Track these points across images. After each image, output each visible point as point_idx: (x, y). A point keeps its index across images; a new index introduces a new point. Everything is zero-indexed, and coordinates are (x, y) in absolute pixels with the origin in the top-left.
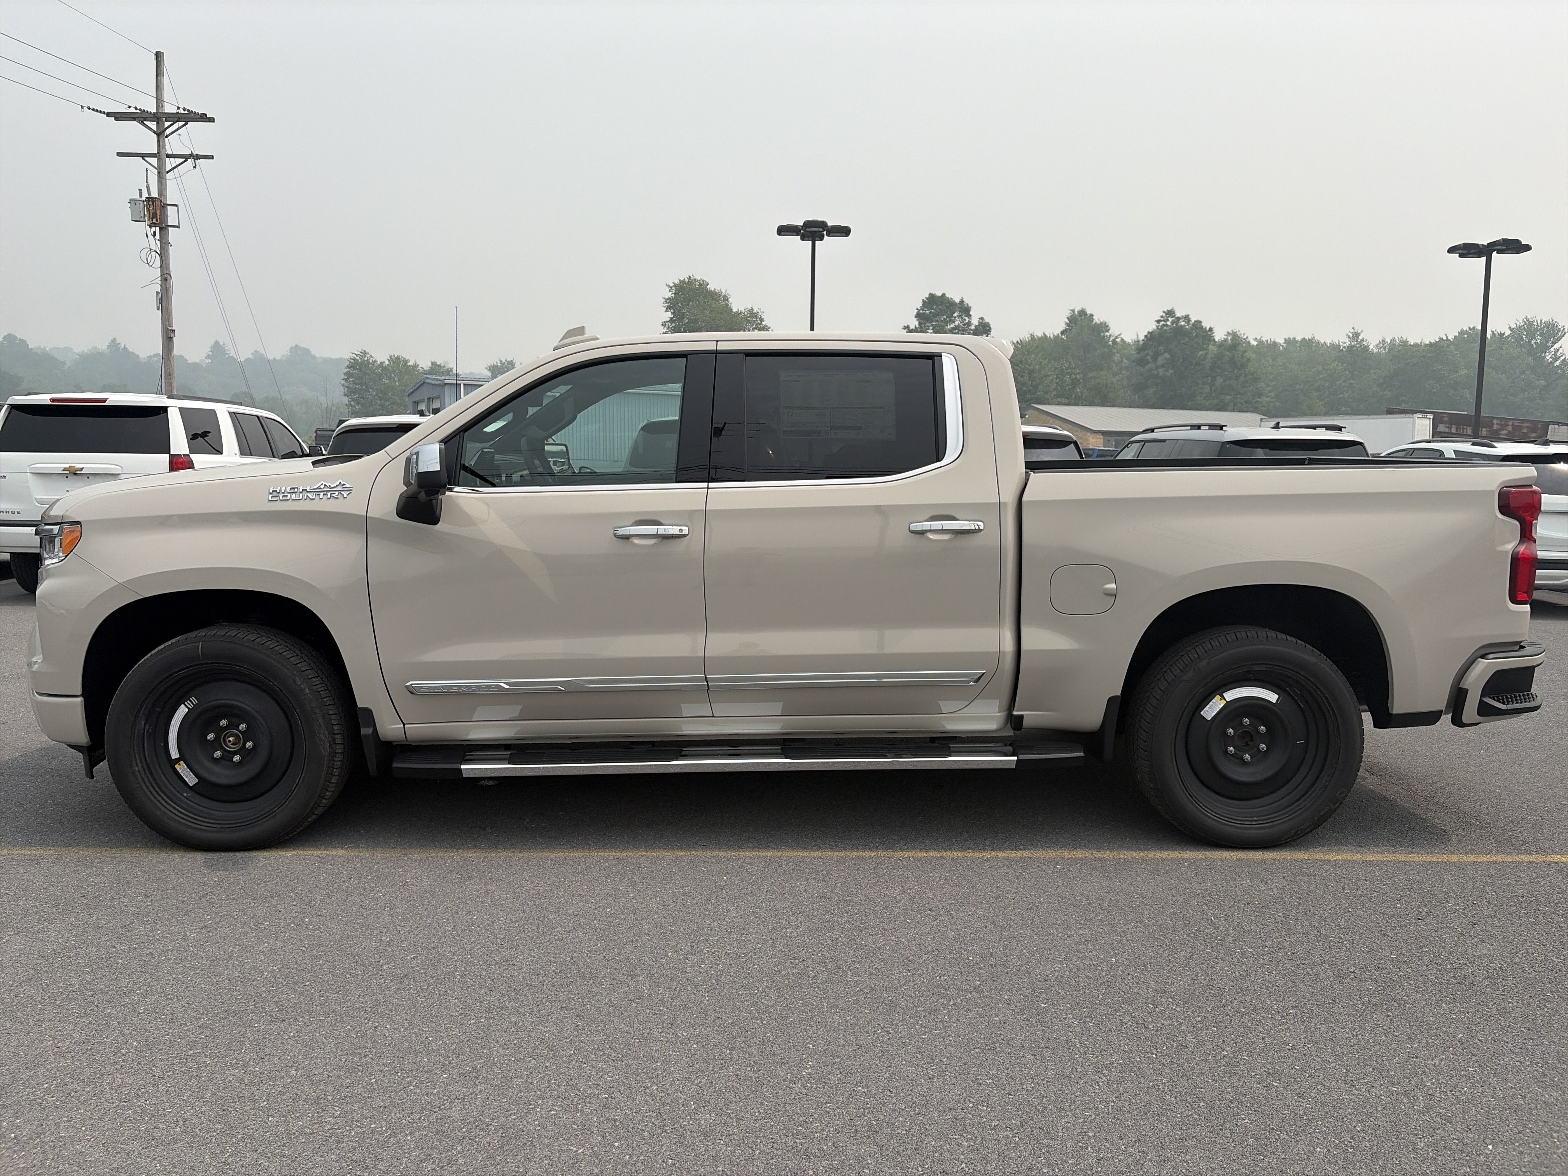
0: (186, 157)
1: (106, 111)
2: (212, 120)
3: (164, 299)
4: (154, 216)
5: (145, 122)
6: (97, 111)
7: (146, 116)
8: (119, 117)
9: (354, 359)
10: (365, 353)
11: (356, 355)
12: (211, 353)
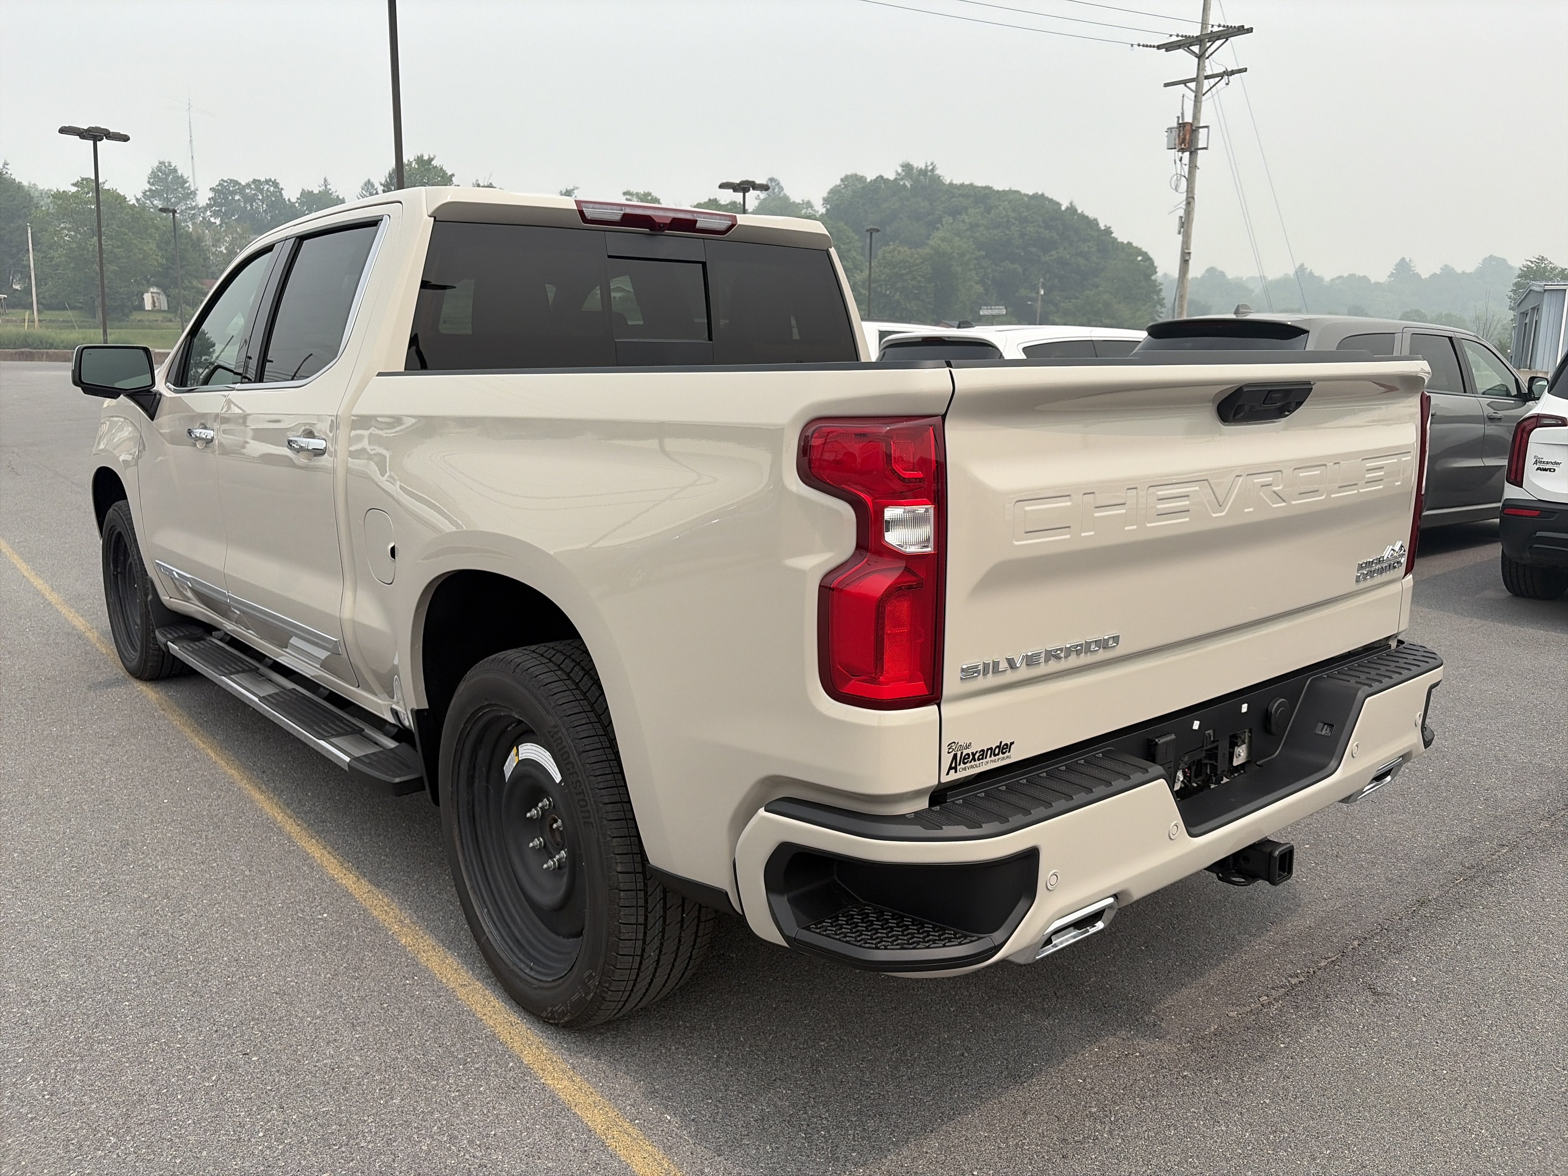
0: (1221, 75)
1: (1156, 44)
2: (1250, 30)
3: (1185, 225)
4: (1183, 141)
5: (1191, 48)
6: (1147, 46)
7: (1190, 41)
8: (1169, 47)
9: (1528, 267)
10: (1543, 259)
11: (1531, 262)
12: (1394, 272)
